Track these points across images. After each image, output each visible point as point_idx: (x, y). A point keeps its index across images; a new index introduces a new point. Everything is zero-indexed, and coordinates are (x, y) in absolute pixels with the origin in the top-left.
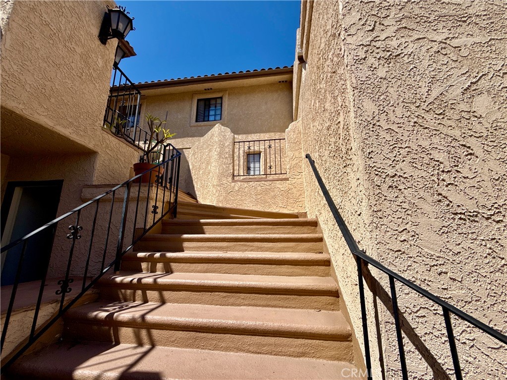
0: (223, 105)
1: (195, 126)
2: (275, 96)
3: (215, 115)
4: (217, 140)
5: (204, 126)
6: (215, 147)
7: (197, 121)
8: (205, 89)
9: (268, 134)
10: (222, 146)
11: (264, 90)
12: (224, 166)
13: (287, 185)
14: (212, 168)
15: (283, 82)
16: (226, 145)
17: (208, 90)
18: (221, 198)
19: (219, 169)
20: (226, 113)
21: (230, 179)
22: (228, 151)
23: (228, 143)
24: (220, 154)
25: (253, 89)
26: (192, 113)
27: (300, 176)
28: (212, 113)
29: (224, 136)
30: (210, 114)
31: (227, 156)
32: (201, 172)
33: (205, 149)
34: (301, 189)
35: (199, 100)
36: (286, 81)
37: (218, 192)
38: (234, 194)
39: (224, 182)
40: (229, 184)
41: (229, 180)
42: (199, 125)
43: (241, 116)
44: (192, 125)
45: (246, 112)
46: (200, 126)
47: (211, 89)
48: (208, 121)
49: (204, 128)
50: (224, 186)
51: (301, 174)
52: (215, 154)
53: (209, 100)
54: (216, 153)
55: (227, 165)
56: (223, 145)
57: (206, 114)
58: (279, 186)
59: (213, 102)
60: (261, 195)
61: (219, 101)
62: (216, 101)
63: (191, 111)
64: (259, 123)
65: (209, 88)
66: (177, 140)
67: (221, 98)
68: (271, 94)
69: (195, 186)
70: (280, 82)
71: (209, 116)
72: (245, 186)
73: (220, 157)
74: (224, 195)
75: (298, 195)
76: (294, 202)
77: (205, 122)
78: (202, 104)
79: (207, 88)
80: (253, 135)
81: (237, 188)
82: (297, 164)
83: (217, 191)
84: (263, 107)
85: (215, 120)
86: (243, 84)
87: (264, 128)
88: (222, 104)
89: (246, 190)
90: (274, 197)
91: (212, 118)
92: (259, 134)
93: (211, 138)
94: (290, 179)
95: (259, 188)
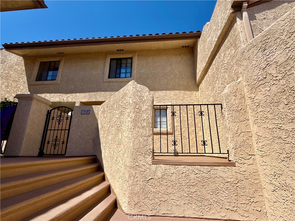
0: (133, 65)
1: (107, 82)
2: (179, 58)
3: (126, 73)
4: (131, 102)
5: (116, 82)
6: (128, 110)
7: (109, 78)
8: (118, 50)
9: (173, 91)
10: (138, 111)
11: (169, 53)
12: (141, 140)
13: (234, 174)
14: (123, 138)
15: (186, 47)
16: (143, 109)
17: (120, 51)
18: (136, 188)
19: (133, 143)
20: (135, 72)
21: (149, 159)
22: (145, 118)
23: (146, 107)
24: (135, 121)
25: (159, 52)
26: (105, 70)
27: (251, 161)
28: (123, 71)
29: (141, 97)
30: (122, 72)
31: (145, 124)
32: (110, 138)
33: (116, 110)
34: (256, 182)
35: (111, 59)
36: (188, 47)
37: (132, 178)
38: (157, 183)
39: (141, 163)
40: (148, 166)
41: (147, 160)
42: (111, 81)
43: (148, 74)
44: (105, 80)
45: (154, 72)
46: (113, 82)
47: (123, 50)
48: (120, 77)
49: (115, 84)
50: (141, 169)
51: (253, 157)
52: (127, 121)
53: (120, 59)
54: (129, 119)
55: (145, 138)
56: (140, 109)
57: (118, 72)
58: (222, 174)
59: (124, 62)
60: (196, 188)
61: (129, 61)
62: (127, 61)
63: (104, 69)
64: (165, 82)
65: (121, 49)
66: (90, 93)
67: (131, 58)
68: (174, 57)
69: (103, 151)
70: (183, 47)
71: (120, 73)
72: (172, 171)
73: (135, 126)
74: (141, 183)
75: (251, 191)
76: (247, 202)
77: (117, 79)
78: (114, 63)
79: (119, 49)
80: (159, 92)
81: (159, 174)
82: (244, 141)
83: (130, 176)
84: (168, 68)
85: (126, 77)
86: (151, 47)
87: (170, 87)
88: (132, 63)
89: (173, 178)
90: (216, 192)
91: (123, 75)
92: (165, 92)
93: (122, 98)
94: (237, 164)
95: (193, 176)
